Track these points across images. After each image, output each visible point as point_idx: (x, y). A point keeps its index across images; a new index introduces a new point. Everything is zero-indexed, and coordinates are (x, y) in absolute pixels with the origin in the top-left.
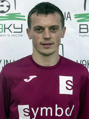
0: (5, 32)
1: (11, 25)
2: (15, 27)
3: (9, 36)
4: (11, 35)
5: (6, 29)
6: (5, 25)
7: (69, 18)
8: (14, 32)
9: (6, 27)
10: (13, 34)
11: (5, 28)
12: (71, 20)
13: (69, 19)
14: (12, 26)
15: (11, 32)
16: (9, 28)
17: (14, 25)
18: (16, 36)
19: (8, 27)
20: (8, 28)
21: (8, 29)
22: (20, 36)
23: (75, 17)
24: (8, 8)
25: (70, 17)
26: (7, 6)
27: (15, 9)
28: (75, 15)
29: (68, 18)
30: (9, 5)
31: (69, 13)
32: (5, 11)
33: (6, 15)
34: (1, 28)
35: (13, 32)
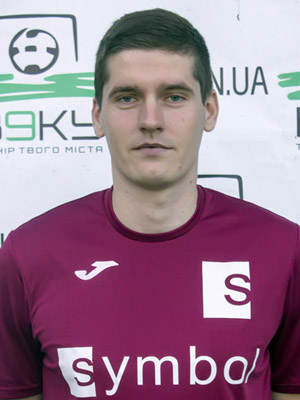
0: (41, 138)
1: (64, 112)
2: (77, 122)
3: (56, 150)
4: (62, 150)
5: (45, 129)
6: (41, 113)
7: (262, 87)
8: (74, 138)
9: (44, 122)
10: (70, 143)
11: (42, 126)
12: (266, 93)
13: (259, 89)
14: (68, 117)
15: (65, 138)
16: (57, 125)
17: (73, 112)
18: (82, 150)
19: (52, 122)
20: (53, 125)
21: (52, 129)
22: (94, 149)
23: (282, 84)
24: (52, 57)
25: (263, 83)
26: (49, 50)
27: (77, 59)
28: (280, 76)
29: (257, 87)
30: (54, 46)
31: (259, 68)
32: (42, 67)
33: (46, 79)
34: (30, 123)
35: (69, 138)
